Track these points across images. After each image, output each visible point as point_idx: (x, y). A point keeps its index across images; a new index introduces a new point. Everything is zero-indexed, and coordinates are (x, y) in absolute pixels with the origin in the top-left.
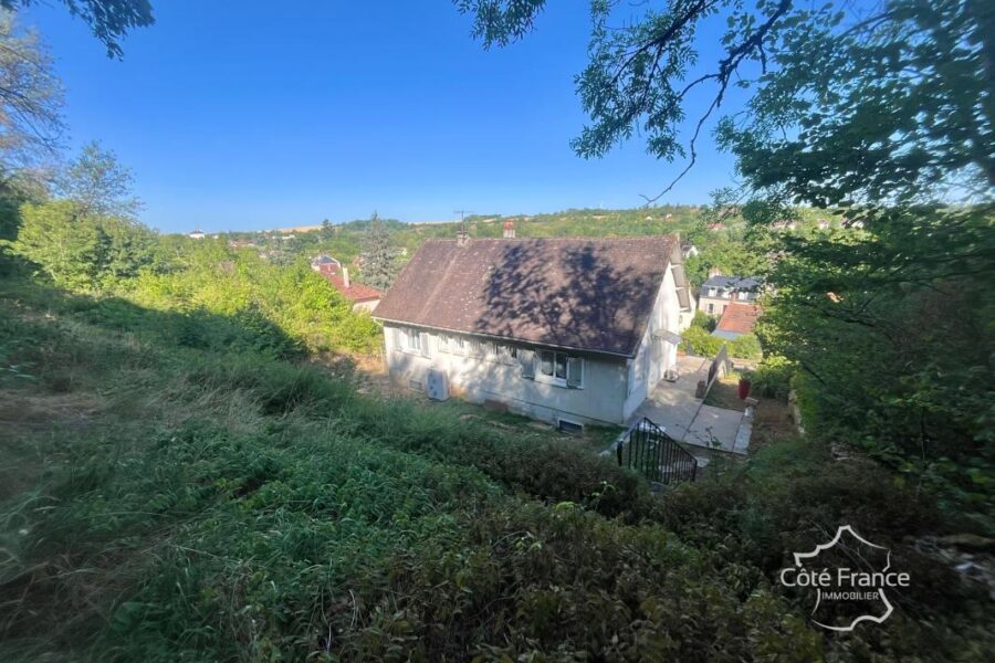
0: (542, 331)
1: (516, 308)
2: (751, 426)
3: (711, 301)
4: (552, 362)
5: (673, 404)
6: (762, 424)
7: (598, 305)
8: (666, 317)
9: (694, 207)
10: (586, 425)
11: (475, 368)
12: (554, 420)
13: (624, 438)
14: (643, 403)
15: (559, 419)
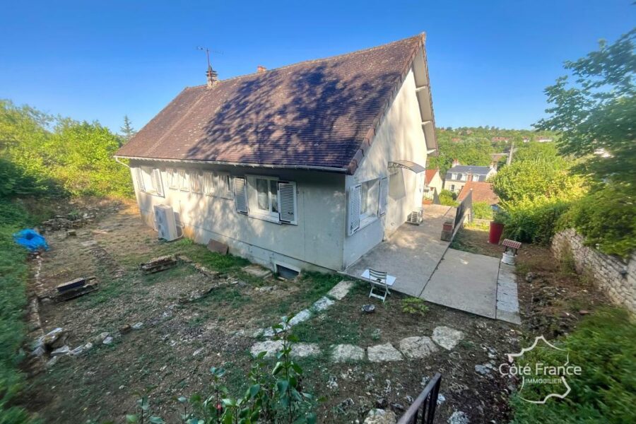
0: (248, 150)
1: (232, 131)
2: (513, 277)
3: (453, 183)
4: (266, 192)
5: (413, 247)
6: (529, 274)
7: (317, 117)
8: (409, 146)
9: (443, 129)
10: (303, 271)
11: (197, 206)
12: (272, 264)
13: (341, 290)
14: (379, 245)
15: (276, 262)
